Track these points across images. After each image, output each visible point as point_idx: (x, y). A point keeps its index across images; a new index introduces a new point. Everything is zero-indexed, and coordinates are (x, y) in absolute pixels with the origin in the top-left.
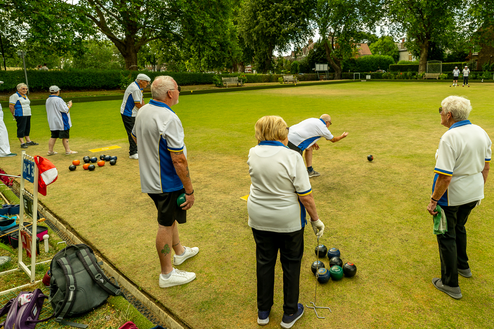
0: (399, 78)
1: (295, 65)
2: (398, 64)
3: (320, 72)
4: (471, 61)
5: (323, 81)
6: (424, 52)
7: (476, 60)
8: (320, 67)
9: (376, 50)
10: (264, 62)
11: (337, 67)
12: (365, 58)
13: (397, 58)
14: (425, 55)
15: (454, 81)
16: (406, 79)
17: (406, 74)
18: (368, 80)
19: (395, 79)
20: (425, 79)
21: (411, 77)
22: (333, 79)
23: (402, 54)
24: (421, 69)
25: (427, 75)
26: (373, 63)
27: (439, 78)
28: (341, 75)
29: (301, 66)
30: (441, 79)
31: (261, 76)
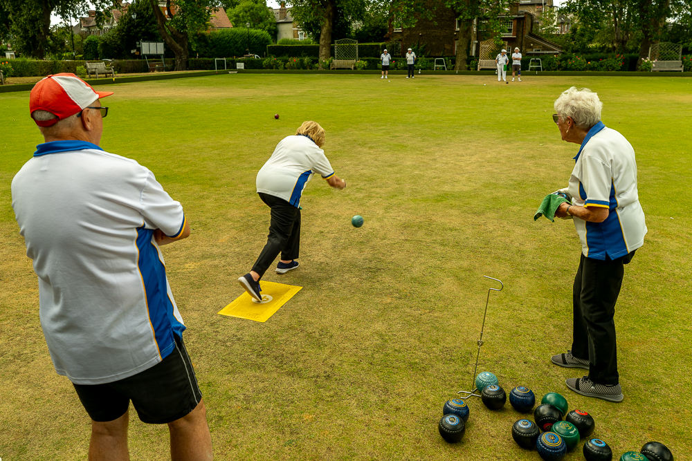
0: (292, 68)
1: (92, 44)
2: (278, 45)
3: (150, 56)
4: (393, 41)
5: (156, 73)
6: (327, 25)
7: (400, 40)
8: (148, 48)
9: (237, 21)
10: (34, 36)
11: (180, 48)
12: (223, 33)
13: (275, 33)
14: (327, 30)
15: (383, 72)
16: (302, 68)
17: (302, 61)
18: (240, 71)
19: (285, 68)
20: (334, 69)
21: (310, 66)
22: (173, 70)
23: (283, 28)
24: (323, 54)
25: (337, 63)
26: (237, 42)
27: (355, 68)
28: (187, 63)
29: (105, 45)
30: (359, 69)
31: (35, 64)
